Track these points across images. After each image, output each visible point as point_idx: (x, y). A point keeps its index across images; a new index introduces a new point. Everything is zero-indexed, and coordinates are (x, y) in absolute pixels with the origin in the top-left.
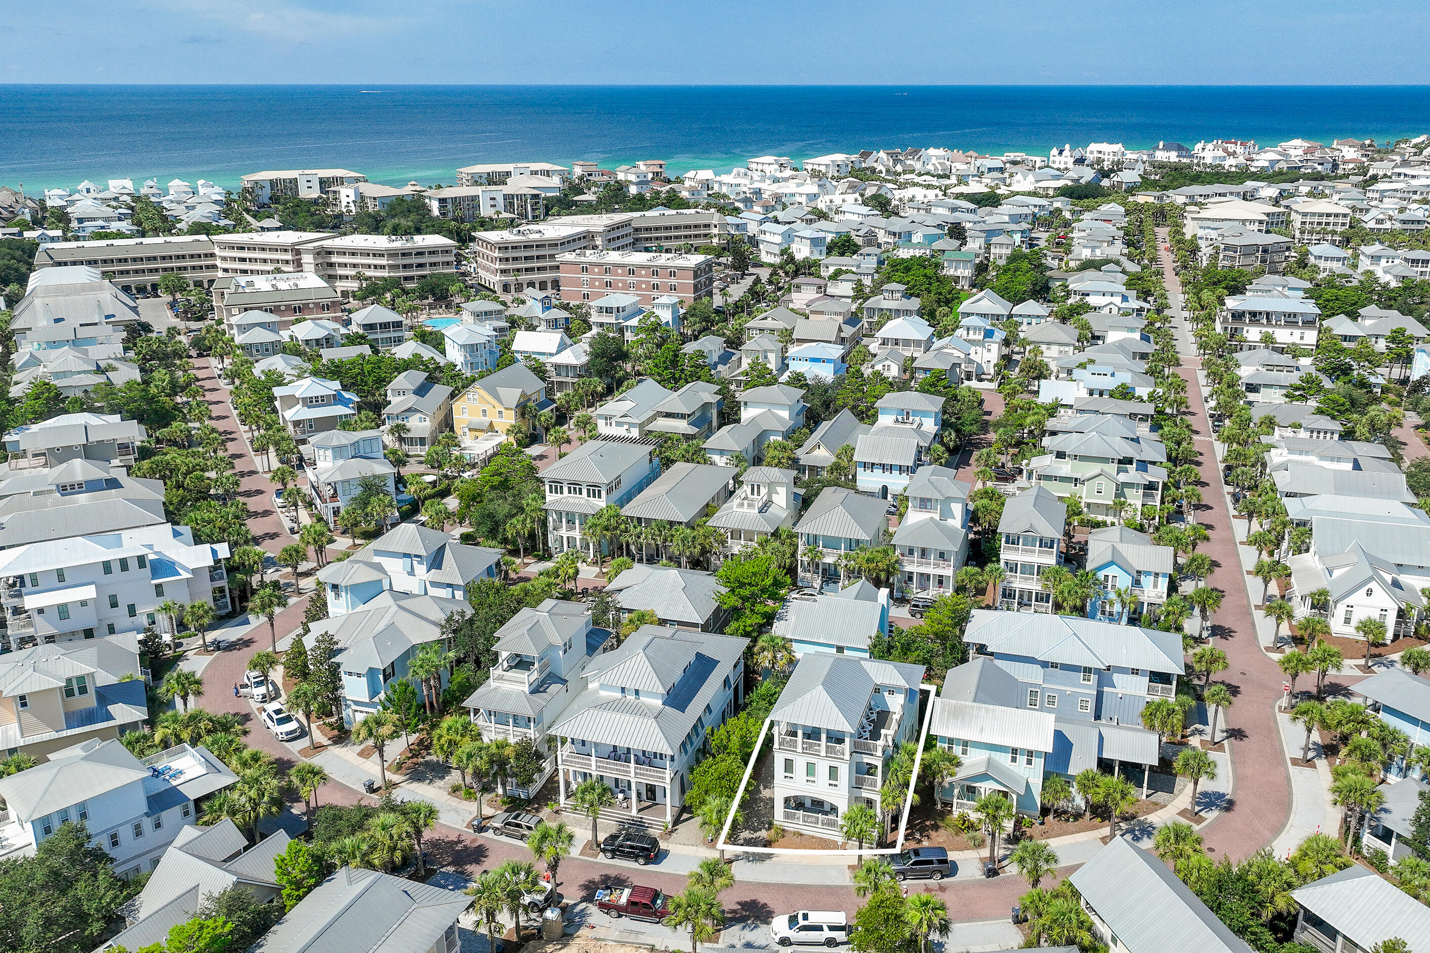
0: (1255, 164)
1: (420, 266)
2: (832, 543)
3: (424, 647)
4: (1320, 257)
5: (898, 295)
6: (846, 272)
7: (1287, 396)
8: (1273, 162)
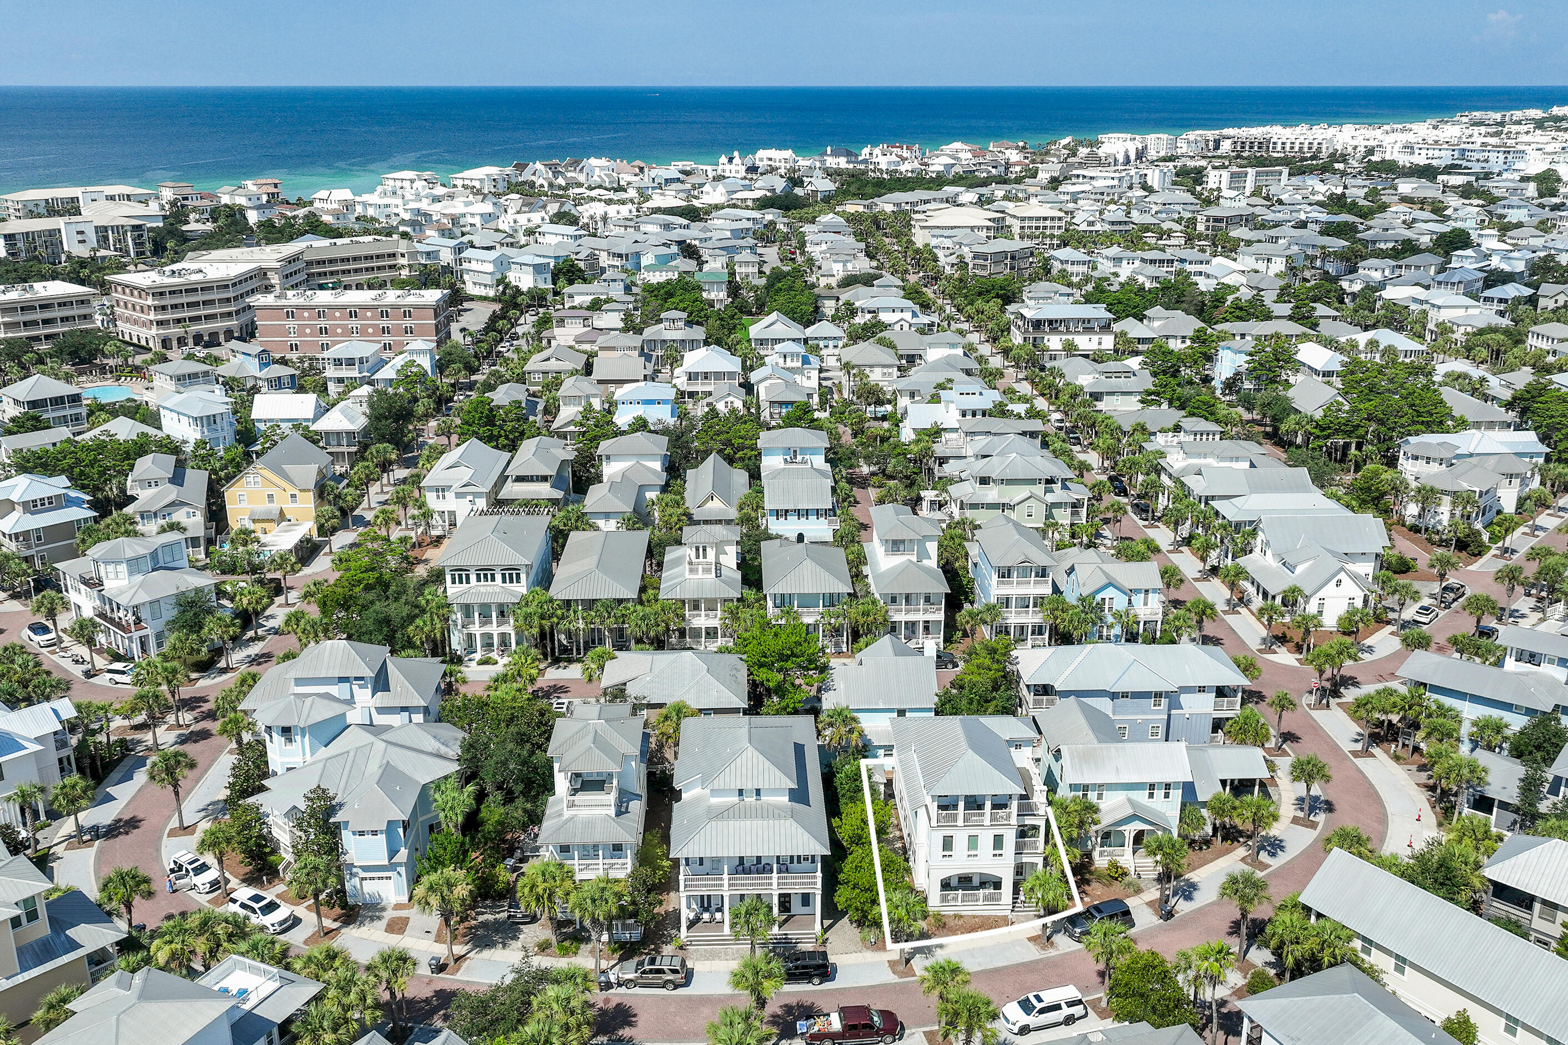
0: (931, 168)
1: (46, 322)
2: (808, 601)
3: (438, 785)
4: (1067, 262)
5: (681, 324)
6: (608, 301)
7: (1142, 402)
8: (949, 167)
